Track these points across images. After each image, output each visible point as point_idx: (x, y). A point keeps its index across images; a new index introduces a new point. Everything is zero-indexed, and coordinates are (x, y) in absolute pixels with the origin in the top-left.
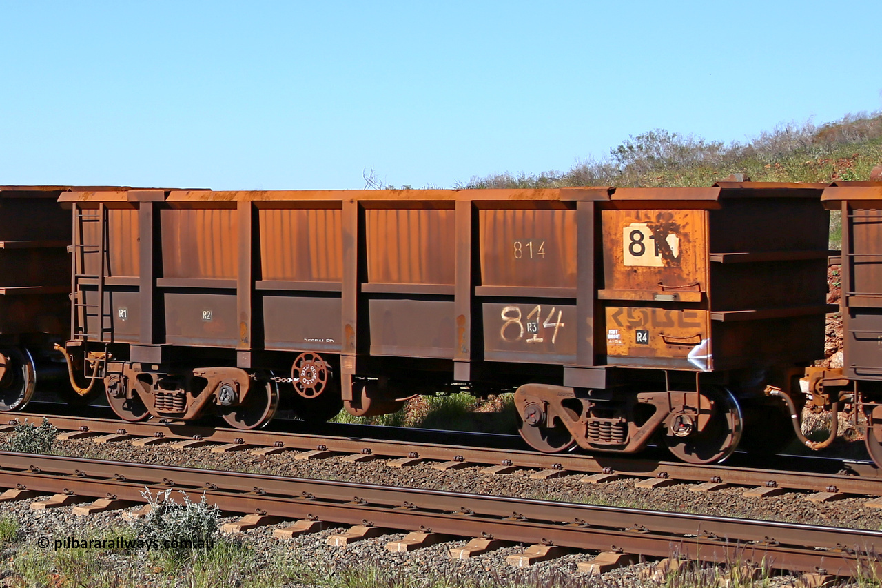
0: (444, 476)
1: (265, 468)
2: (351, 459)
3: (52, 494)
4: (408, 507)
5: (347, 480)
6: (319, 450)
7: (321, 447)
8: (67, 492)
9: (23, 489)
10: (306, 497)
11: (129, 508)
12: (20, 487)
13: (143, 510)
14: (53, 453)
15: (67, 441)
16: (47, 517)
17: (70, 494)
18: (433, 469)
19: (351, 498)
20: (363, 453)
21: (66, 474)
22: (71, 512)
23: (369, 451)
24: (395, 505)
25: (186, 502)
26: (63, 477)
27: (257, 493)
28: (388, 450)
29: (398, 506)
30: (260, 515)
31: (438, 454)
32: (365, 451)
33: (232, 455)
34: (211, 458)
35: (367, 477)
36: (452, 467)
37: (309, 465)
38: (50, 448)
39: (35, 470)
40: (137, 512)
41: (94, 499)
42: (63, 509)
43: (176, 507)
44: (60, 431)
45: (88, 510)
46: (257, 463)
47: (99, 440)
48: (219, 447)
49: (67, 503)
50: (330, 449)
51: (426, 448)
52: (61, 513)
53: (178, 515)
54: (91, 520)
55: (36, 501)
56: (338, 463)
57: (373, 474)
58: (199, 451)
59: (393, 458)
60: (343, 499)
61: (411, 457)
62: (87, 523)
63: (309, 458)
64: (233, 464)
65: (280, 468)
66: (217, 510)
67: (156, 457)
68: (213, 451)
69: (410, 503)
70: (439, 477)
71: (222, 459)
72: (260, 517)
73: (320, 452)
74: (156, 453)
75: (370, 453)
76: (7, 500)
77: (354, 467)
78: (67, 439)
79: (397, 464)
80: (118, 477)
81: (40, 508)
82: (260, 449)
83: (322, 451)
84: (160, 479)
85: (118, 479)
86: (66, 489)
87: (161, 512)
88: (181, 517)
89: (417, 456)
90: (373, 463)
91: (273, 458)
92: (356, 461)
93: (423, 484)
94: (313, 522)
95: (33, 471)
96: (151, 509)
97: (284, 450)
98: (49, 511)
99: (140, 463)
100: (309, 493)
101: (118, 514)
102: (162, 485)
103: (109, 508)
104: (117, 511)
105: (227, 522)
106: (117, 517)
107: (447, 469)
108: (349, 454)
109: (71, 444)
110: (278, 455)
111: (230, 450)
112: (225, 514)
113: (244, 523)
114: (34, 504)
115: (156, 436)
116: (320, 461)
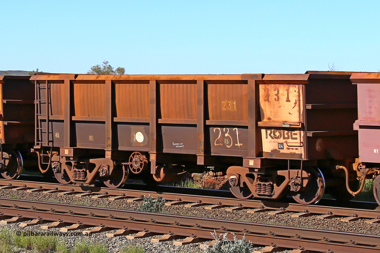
0: (372, 227)
1: (276, 222)
2: (322, 217)
3: (163, 234)
4: (352, 243)
5: (320, 228)
6: (304, 212)
7: (305, 211)
8: (170, 233)
9: (147, 231)
10: (298, 237)
11: (203, 242)
12: (145, 230)
13: (210, 243)
14: (163, 213)
15: (170, 206)
16: (160, 246)
17: (172, 234)
18: (366, 223)
19: (321, 238)
20: (328, 214)
21: (170, 224)
22: (172, 244)
23: (331, 213)
24: (345, 242)
25: (235, 239)
26: (168, 225)
27: (272, 235)
28: (342, 212)
29: (347, 243)
30: (273, 246)
31: (368, 215)
32: (329, 213)
33: (258, 214)
34: (247, 216)
35: (330, 227)
36: (376, 222)
37: (299, 220)
38: (161, 210)
39: (153, 222)
40: (208, 244)
41: (184, 237)
42: (168, 242)
43: (229, 242)
44: (167, 201)
45: (182, 243)
46: (271, 219)
47: (187, 206)
48: (251, 210)
49: (170, 239)
50: (310, 212)
51: (362, 212)
52: (167, 244)
53: (229, 246)
54: (183, 248)
55: (154, 238)
56: (315, 219)
57: (334, 225)
58: (240, 212)
59: (344, 217)
60: (317, 238)
61: (354, 216)
62: (181, 250)
63: (299, 216)
64: (259, 219)
65: (283, 222)
66: (250, 244)
67: (217, 215)
68: (248, 212)
69: (353, 241)
70: (369, 227)
71: (253, 216)
72: (273, 248)
73: (305, 213)
74: (218, 213)
75: (332, 214)
76: (139, 237)
77: (323, 221)
78: (170, 205)
79: (347, 220)
80: (197, 226)
81: (156, 242)
82: (273, 211)
83: (306, 213)
84: (220, 227)
85: (197, 227)
86: (170, 232)
87: (221, 245)
88: (231, 247)
89: (357, 216)
90: (333, 219)
91: (280, 216)
92: (324, 218)
93: (360, 231)
94: (301, 251)
95: (152, 222)
96: (215, 243)
97: (286, 212)
98: (161, 243)
99: (209, 218)
100: (299, 235)
101: (197, 245)
102: (221, 230)
103: (193, 242)
104: (197, 244)
105: (256, 250)
106: (197, 247)
107: (373, 223)
108: (320, 214)
109: (172, 208)
110: (282, 215)
111: (257, 212)
112: (255, 246)
113: (264, 251)
114: (153, 239)
115: (218, 204)
116: (305, 218)
